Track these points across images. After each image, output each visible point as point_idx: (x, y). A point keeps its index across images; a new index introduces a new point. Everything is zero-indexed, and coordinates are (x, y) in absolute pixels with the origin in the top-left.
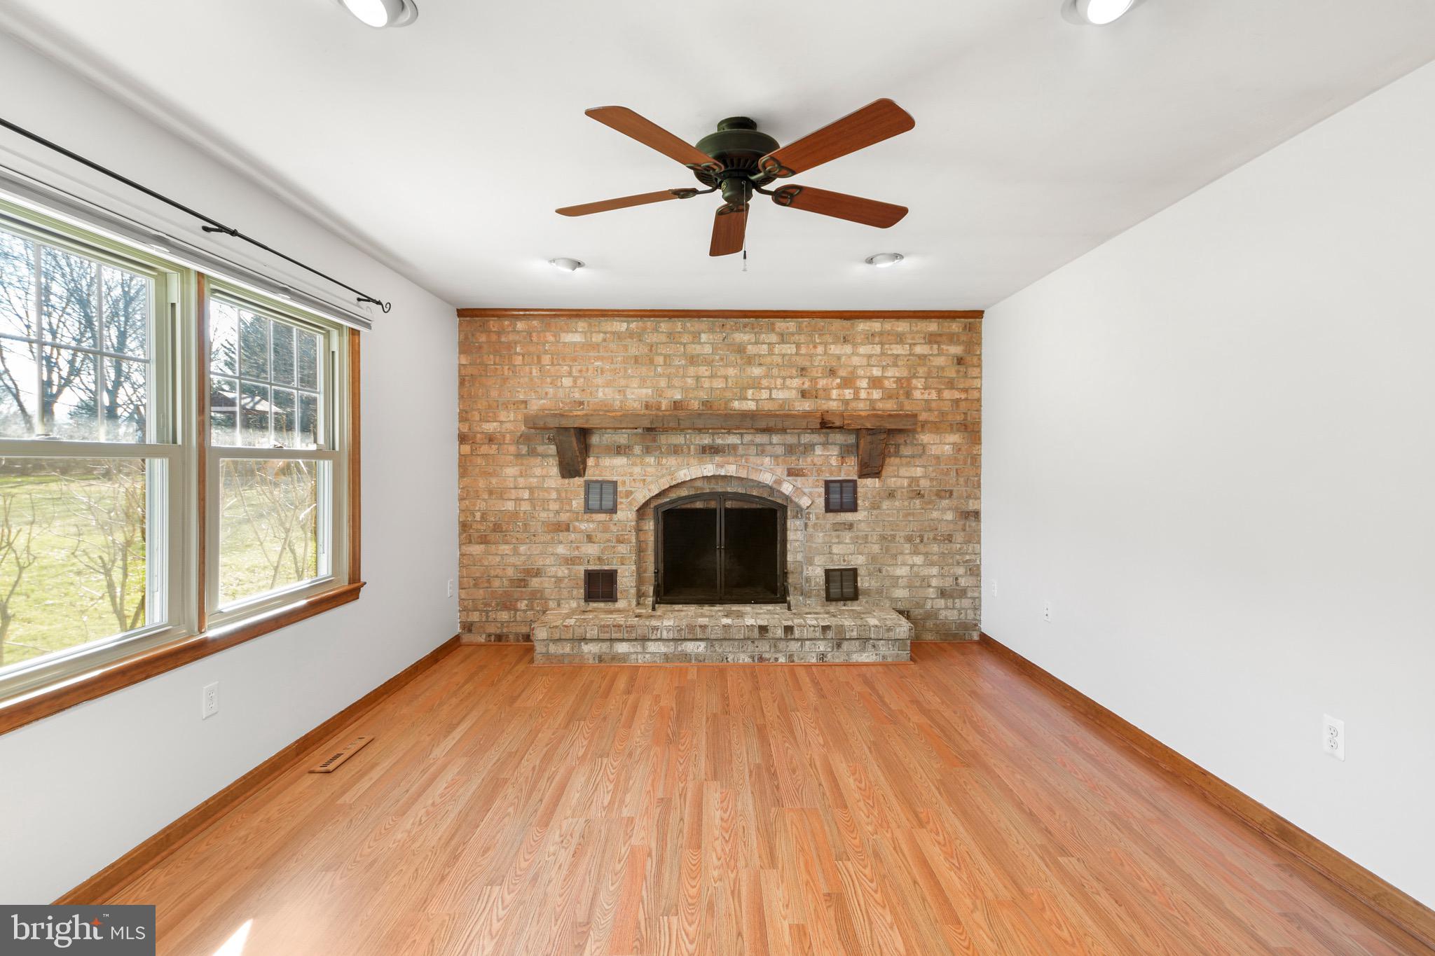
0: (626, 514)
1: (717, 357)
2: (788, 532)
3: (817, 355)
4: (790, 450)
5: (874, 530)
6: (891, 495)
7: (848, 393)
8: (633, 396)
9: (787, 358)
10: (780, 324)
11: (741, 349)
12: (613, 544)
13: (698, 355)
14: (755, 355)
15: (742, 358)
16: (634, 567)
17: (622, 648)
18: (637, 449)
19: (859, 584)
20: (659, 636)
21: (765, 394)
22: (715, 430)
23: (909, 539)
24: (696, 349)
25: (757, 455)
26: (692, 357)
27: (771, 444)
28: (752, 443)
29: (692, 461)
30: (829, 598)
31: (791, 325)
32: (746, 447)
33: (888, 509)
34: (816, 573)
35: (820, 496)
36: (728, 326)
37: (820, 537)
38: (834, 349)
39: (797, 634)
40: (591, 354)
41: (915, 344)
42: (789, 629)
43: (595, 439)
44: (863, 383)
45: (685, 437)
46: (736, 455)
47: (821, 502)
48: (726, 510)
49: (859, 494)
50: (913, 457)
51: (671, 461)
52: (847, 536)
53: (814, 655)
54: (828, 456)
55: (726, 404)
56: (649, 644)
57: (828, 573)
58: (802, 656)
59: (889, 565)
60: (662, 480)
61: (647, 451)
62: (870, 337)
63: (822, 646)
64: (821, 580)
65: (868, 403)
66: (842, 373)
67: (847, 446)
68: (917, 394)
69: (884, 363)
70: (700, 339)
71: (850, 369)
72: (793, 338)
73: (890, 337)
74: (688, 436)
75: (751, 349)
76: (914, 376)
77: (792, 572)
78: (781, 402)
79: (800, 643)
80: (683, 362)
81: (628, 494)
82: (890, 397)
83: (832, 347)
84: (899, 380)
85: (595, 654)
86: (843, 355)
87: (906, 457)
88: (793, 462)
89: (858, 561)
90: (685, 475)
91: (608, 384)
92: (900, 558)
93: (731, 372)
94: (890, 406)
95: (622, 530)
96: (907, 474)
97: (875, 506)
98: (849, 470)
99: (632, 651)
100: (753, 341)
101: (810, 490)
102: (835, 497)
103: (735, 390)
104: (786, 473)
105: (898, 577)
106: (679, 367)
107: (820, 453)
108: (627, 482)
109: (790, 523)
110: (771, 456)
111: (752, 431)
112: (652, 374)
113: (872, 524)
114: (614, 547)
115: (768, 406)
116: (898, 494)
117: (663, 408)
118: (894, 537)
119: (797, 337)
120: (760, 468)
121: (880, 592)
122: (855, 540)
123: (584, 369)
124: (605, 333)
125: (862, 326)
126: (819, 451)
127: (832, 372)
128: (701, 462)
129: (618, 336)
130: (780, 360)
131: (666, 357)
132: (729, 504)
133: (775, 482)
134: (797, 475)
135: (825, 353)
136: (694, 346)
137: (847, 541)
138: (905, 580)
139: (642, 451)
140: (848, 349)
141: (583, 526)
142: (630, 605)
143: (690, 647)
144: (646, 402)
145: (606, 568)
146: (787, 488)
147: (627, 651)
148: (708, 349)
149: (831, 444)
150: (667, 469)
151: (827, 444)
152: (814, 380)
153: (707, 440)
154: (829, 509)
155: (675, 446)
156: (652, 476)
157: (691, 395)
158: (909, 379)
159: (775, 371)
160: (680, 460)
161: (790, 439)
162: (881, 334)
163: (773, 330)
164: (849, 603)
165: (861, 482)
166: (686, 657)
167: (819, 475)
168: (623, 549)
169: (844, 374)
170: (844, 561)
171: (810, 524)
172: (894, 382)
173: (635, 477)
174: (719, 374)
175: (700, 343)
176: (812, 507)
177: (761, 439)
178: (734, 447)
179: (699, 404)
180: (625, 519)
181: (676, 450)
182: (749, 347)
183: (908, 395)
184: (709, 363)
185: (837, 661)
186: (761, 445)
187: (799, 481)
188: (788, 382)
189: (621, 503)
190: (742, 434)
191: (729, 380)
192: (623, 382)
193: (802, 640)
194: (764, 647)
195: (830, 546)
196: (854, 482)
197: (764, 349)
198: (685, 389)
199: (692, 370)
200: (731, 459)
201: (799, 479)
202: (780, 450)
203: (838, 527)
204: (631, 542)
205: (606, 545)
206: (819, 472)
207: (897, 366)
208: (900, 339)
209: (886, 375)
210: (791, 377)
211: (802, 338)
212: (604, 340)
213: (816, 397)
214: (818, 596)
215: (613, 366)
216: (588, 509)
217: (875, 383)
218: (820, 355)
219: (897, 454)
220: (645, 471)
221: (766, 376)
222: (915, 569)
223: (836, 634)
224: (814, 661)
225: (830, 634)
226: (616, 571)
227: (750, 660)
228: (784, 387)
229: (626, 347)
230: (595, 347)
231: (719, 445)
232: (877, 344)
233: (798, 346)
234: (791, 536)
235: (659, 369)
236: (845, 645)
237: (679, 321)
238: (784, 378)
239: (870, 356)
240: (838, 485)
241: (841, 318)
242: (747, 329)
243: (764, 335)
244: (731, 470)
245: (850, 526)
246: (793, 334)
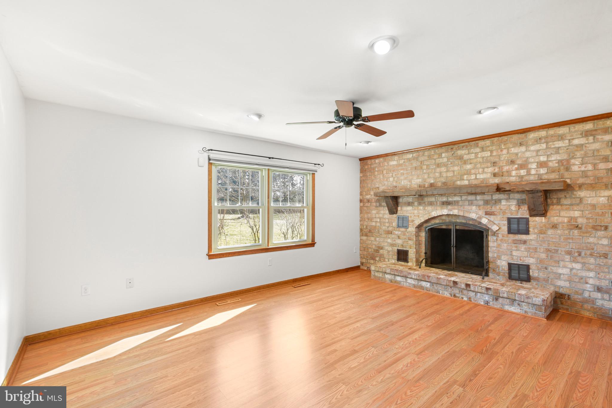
0: (412, 229)
1: (449, 163)
2: (489, 243)
3: (503, 155)
4: (487, 202)
5: (541, 245)
6: (554, 226)
7: (523, 172)
8: (415, 183)
9: (485, 158)
10: (481, 143)
11: (461, 158)
12: (407, 240)
13: (441, 163)
14: (468, 159)
15: (461, 162)
16: (415, 250)
18: (416, 204)
19: (531, 274)
20: (411, 277)
21: (473, 177)
22: (449, 195)
23: (569, 253)
24: (440, 161)
25: (469, 205)
26: (438, 164)
27: (476, 200)
28: (466, 200)
29: (438, 208)
30: (511, 278)
31: (488, 142)
32: (463, 201)
33: (552, 235)
34: (503, 264)
35: (504, 225)
36: (455, 148)
37: (505, 246)
38: (513, 150)
39: (472, 288)
40: (400, 168)
41: (573, 139)
42: (468, 285)
43: (400, 200)
44: (534, 166)
45: (435, 198)
46: (458, 205)
47: (505, 228)
48: (457, 230)
49: (530, 226)
50: (572, 205)
51: (429, 208)
52: (523, 247)
53: (482, 300)
54: (510, 205)
55: (453, 183)
57: (510, 265)
58: (475, 299)
59: (553, 266)
60: (425, 216)
61: (420, 204)
62: (538, 140)
63: (487, 298)
64: (506, 268)
65: (537, 176)
66: (519, 162)
67: (522, 200)
68: (575, 168)
69: (549, 153)
70: (442, 156)
71: (524, 159)
72: (488, 149)
73: (553, 138)
74: (436, 198)
75: (466, 157)
76: (573, 158)
77: (492, 262)
78: (482, 180)
79: (475, 293)
80: (434, 167)
81: (413, 221)
82: (553, 172)
83: (512, 149)
84: (560, 162)
85: (389, 279)
86: (519, 152)
87: (566, 205)
88: (488, 208)
89: (530, 261)
90: (435, 214)
91: (405, 179)
92: (562, 263)
93: (456, 168)
94: (553, 176)
95: (410, 235)
96: (567, 215)
97: (541, 232)
98: (523, 212)
99: (402, 280)
100: (467, 153)
101: (499, 222)
102: (514, 226)
103: (458, 176)
104: (484, 213)
105: (560, 274)
106: (432, 169)
107: (505, 204)
108: (412, 217)
109: (490, 238)
110: (476, 206)
111: (466, 194)
112: (422, 173)
113: (540, 242)
114: (407, 241)
115: (475, 182)
116: (560, 226)
117: (426, 187)
118: (557, 251)
119: (491, 148)
120: (470, 211)
121: (546, 280)
122: (528, 250)
123: (397, 174)
124: (404, 159)
125: (532, 135)
126: (504, 202)
127: (513, 162)
128: (442, 208)
129: (409, 160)
130: (481, 160)
131: (427, 165)
132: (458, 227)
133: (478, 218)
134: (491, 215)
135: (508, 153)
136: (439, 159)
137: (522, 250)
138: (566, 276)
139: (418, 204)
140: (523, 149)
141: (397, 232)
142: (413, 265)
143: (424, 284)
144: (420, 184)
145: (405, 249)
146: (484, 221)
147: (400, 280)
148: (445, 160)
149: (512, 199)
150: (427, 211)
151: (509, 199)
152: (501, 168)
153: (445, 199)
154: (510, 231)
155: (431, 202)
156: (422, 214)
157: (438, 180)
158: (568, 161)
159: (479, 166)
160: (433, 207)
161: (487, 197)
162: (546, 137)
163: (477, 146)
164: (524, 283)
165: (531, 219)
166: (422, 287)
167: (504, 215)
168: (410, 242)
169: (520, 162)
170: (521, 260)
171: (499, 239)
172: (556, 163)
173: (415, 215)
174: (450, 170)
175: (441, 158)
176: (500, 230)
177: (471, 198)
178: (457, 202)
179: (441, 184)
180: (411, 231)
181: (431, 204)
182: (465, 156)
183: (567, 169)
184: (445, 165)
185: (496, 306)
186: (471, 200)
187: (492, 218)
188: (486, 170)
189: (410, 224)
190: (461, 196)
191: (455, 173)
192: (411, 178)
193: (476, 292)
194: (456, 291)
195: (511, 251)
196: (527, 219)
197: (472, 156)
198: (435, 178)
199: (438, 170)
200: (456, 207)
201: (492, 216)
202: (481, 203)
203: (515, 242)
204: (413, 240)
205: (404, 240)
206: (504, 213)
207: (559, 153)
208: (561, 138)
209: (550, 159)
210: (487, 167)
211: (494, 148)
212: (404, 162)
213: (502, 176)
214: (504, 275)
215: (407, 172)
216: (398, 226)
217: (541, 165)
218: (505, 154)
219: (558, 203)
220: (419, 212)
221: (474, 168)
222: (574, 271)
223: (494, 293)
224: (482, 303)
225: (490, 292)
226: (408, 251)
227: (450, 295)
228: (483, 172)
229: (412, 164)
230: (401, 165)
231: (450, 201)
232: (543, 143)
233: (491, 152)
234: (491, 244)
235: (425, 171)
236: (500, 300)
237: (433, 150)
238: (483, 168)
239: (538, 151)
240: (516, 220)
241: (518, 133)
242: (464, 148)
243: (472, 150)
244: (455, 212)
245: (525, 242)
246: (488, 147)
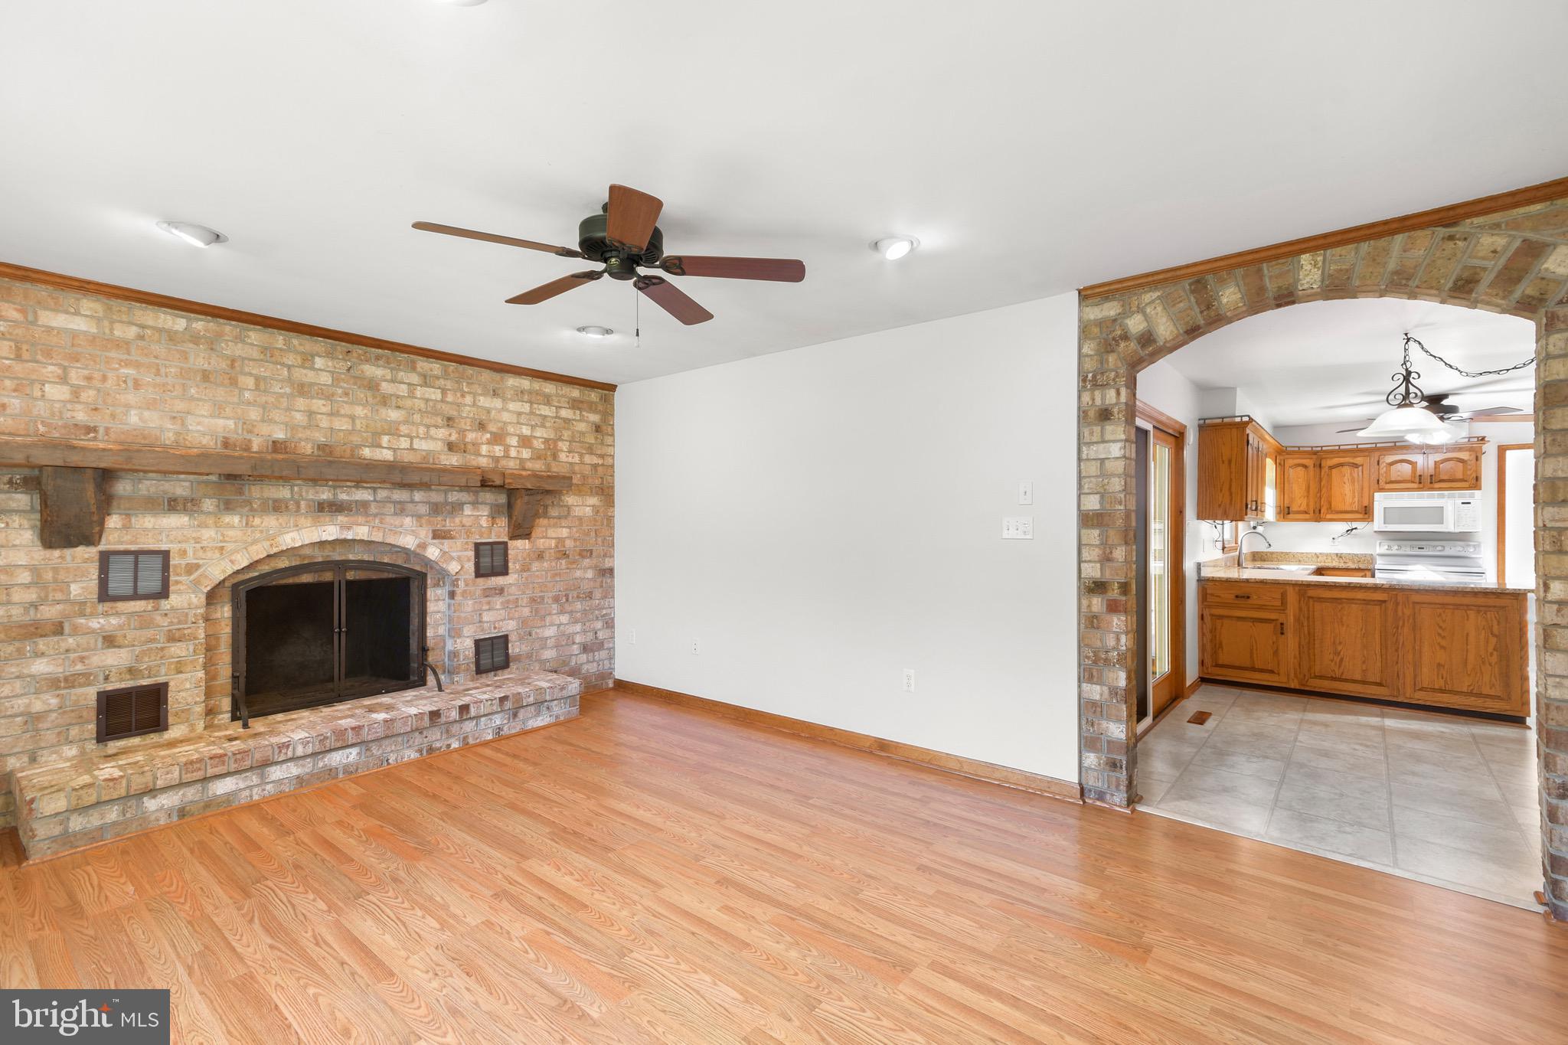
0: (186, 598)
1: (340, 391)
2: (428, 603)
3: (466, 405)
4: (436, 509)
5: (524, 593)
6: (540, 556)
7: (498, 450)
8: (199, 428)
9: (431, 404)
10: (423, 364)
11: (372, 385)
12: (159, 646)
13: (312, 384)
14: (392, 395)
15: (374, 397)
16: (201, 674)
17: (223, 787)
18: (208, 504)
19: (510, 651)
20: (290, 754)
21: (404, 443)
22: (338, 482)
23: (556, 599)
24: (308, 376)
25: (395, 514)
26: (302, 385)
27: (412, 501)
28: (388, 500)
29: (302, 521)
30: (480, 671)
31: (435, 367)
32: (381, 504)
33: (538, 571)
34: (465, 645)
35: (469, 560)
36: (355, 355)
37: (469, 605)
38: (484, 401)
39: (473, 712)
40: (113, 354)
41: (560, 407)
42: (464, 709)
43: (122, 487)
44: (513, 441)
45: (292, 491)
46: (367, 514)
47: (470, 566)
48: (349, 583)
49: (510, 557)
50: (559, 518)
51: (271, 521)
52: (498, 601)
53: (490, 731)
54: (478, 516)
55: (352, 450)
56: (272, 769)
57: (478, 643)
58: (477, 735)
59: (539, 627)
60: (255, 547)
61: (228, 507)
62: (520, 394)
63: (498, 720)
64: (471, 652)
65: (518, 462)
66: (492, 428)
67: (497, 506)
68: (563, 457)
69: (533, 423)
70: (313, 363)
71: (500, 425)
72: (438, 383)
73: (539, 397)
74: (296, 489)
75: (386, 388)
76: (560, 439)
77: (433, 649)
78: (424, 453)
79: (475, 722)
80: (288, 390)
81: (191, 569)
82: (539, 458)
83: (481, 398)
84: (546, 441)
85: (171, 809)
86: (493, 409)
87: (554, 518)
88: (439, 522)
89: (509, 626)
90: (293, 540)
91: (150, 405)
92: (548, 619)
93: (359, 411)
94: (538, 466)
95: (179, 623)
96: (554, 535)
97: (525, 568)
98: (499, 532)
99: (242, 785)
100: (389, 377)
101: (458, 554)
102: (486, 561)
103: (365, 434)
104: (431, 535)
105: (547, 638)
106: (282, 395)
107: (470, 513)
108: (190, 552)
109: (431, 593)
110: (412, 516)
111: (388, 486)
112: (236, 400)
113: (522, 587)
114: (162, 649)
115: (408, 457)
116: (547, 555)
117: (255, 448)
118: (542, 598)
119: (442, 382)
120: (400, 529)
121: (529, 656)
122: (506, 605)
123: (97, 375)
124: (143, 327)
125: (512, 381)
126: (468, 510)
127: (482, 426)
128: (316, 523)
129: (172, 336)
130: (423, 406)
131: (257, 379)
132: (351, 575)
133: (419, 546)
134: (444, 538)
135: (474, 404)
136: (305, 371)
137: (498, 607)
138: (553, 640)
139: (218, 506)
140: (497, 403)
141: (95, 624)
142: (193, 730)
143: (337, 759)
144: (224, 437)
145: (145, 682)
146: (433, 553)
147: (234, 788)
148: (325, 379)
149: (481, 503)
150: (261, 532)
151: (477, 503)
152: (462, 432)
153: (325, 495)
154: (479, 574)
155: (275, 501)
156: (235, 542)
157: (300, 435)
158: (555, 441)
159: (417, 417)
160: (283, 519)
161: (436, 497)
162: (530, 392)
163: (414, 369)
164: (500, 672)
165: (512, 544)
167: (468, 537)
168: (179, 650)
169: (494, 430)
170: (495, 628)
171: (459, 591)
172: (544, 443)
173: (205, 543)
174: (342, 412)
175: (312, 368)
176: (462, 572)
177: (399, 495)
178: (365, 505)
179: (313, 448)
180: (186, 605)
181: (278, 507)
182: (384, 385)
183: (555, 457)
184: (329, 397)
185: (513, 731)
186: (400, 502)
187: (447, 544)
188: (433, 431)
189: (177, 582)
190: (375, 489)
191: (358, 422)
192: (180, 405)
193: (478, 717)
194: (436, 738)
195: (480, 614)
196: (505, 543)
197: (403, 390)
198: (293, 428)
199: (301, 403)
200: (361, 519)
201: (446, 542)
202: (423, 509)
203: (488, 593)
204: (195, 638)
205: (145, 648)
206: (469, 533)
207: (545, 427)
208: (547, 400)
209: (535, 434)
210: (437, 427)
211: (449, 385)
212: (141, 337)
213: (465, 452)
214: (467, 670)
215: (158, 380)
216: (105, 595)
217: (525, 442)
218: (469, 406)
219: (545, 515)
220: (223, 535)
221: (406, 422)
222: (562, 628)
223: (513, 704)
224: (490, 737)
225: (508, 705)
226: (166, 685)
227: (417, 755)
228: (428, 437)
229: (185, 356)
230: (123, 345)
231: (342, 502)
232: (526, 402)
233: (444, 392)
234: (431, 607)
235: (247, 394)
236: (522, 714)
237: (280, 334)
238: (428, 427)
239: (519, 414)
240: (489, 547)
241: (490, 368)
242: (381, 362)
243: (402, 373)
244: (361, 532)
245: (501, 591)
246: (438, 378)
